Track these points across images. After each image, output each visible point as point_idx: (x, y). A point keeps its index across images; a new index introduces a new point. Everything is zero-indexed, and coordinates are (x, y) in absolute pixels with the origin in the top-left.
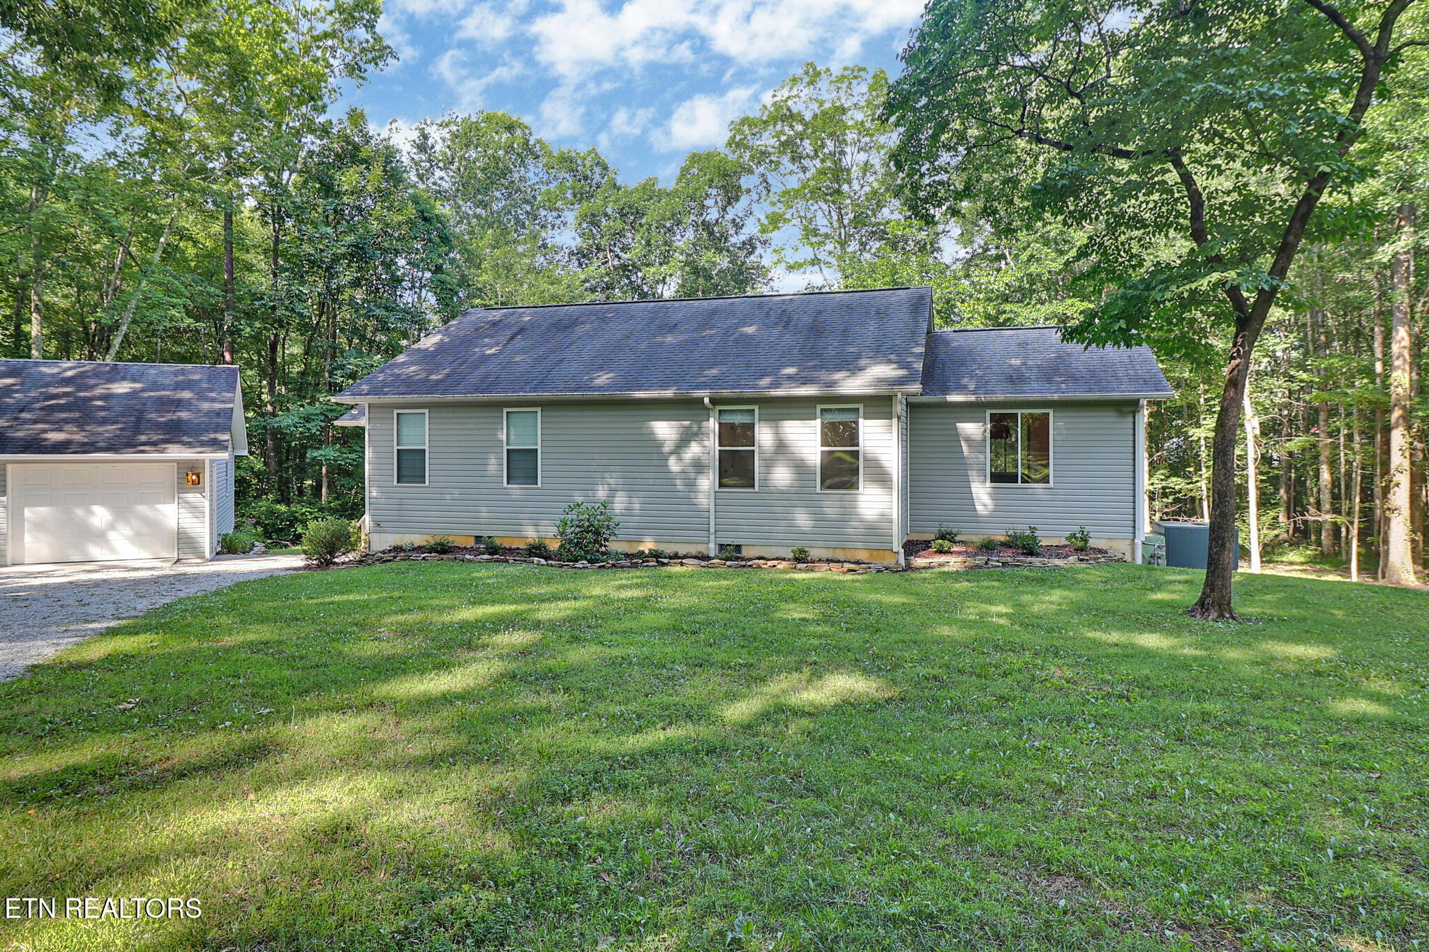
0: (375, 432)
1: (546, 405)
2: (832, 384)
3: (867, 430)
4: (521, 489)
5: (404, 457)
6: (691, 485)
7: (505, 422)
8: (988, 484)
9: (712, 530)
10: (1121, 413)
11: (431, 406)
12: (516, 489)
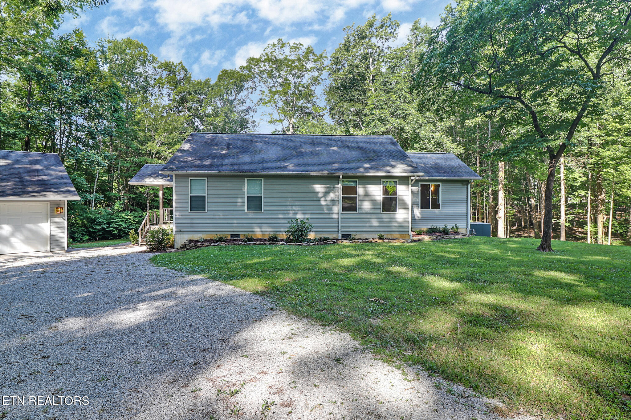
0: (178, 188)
1: (266, 177)
2: (388, 171)
3: (400, 189)
4: (254, 213)
5: (193, 199)
6: (330, 210)
7: (246, 184)
8: (420, 210)
9: (340, 229)
10: (463, 185)
11: (208, 176)
12: (251, 213)
